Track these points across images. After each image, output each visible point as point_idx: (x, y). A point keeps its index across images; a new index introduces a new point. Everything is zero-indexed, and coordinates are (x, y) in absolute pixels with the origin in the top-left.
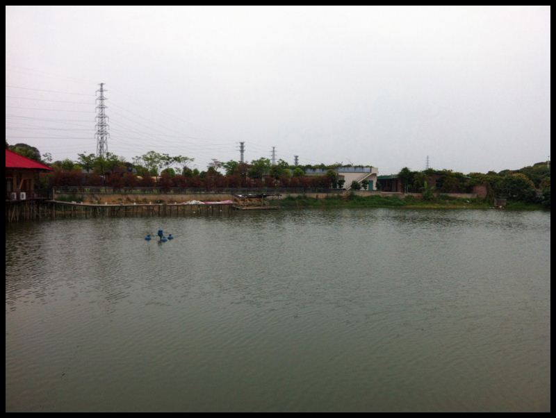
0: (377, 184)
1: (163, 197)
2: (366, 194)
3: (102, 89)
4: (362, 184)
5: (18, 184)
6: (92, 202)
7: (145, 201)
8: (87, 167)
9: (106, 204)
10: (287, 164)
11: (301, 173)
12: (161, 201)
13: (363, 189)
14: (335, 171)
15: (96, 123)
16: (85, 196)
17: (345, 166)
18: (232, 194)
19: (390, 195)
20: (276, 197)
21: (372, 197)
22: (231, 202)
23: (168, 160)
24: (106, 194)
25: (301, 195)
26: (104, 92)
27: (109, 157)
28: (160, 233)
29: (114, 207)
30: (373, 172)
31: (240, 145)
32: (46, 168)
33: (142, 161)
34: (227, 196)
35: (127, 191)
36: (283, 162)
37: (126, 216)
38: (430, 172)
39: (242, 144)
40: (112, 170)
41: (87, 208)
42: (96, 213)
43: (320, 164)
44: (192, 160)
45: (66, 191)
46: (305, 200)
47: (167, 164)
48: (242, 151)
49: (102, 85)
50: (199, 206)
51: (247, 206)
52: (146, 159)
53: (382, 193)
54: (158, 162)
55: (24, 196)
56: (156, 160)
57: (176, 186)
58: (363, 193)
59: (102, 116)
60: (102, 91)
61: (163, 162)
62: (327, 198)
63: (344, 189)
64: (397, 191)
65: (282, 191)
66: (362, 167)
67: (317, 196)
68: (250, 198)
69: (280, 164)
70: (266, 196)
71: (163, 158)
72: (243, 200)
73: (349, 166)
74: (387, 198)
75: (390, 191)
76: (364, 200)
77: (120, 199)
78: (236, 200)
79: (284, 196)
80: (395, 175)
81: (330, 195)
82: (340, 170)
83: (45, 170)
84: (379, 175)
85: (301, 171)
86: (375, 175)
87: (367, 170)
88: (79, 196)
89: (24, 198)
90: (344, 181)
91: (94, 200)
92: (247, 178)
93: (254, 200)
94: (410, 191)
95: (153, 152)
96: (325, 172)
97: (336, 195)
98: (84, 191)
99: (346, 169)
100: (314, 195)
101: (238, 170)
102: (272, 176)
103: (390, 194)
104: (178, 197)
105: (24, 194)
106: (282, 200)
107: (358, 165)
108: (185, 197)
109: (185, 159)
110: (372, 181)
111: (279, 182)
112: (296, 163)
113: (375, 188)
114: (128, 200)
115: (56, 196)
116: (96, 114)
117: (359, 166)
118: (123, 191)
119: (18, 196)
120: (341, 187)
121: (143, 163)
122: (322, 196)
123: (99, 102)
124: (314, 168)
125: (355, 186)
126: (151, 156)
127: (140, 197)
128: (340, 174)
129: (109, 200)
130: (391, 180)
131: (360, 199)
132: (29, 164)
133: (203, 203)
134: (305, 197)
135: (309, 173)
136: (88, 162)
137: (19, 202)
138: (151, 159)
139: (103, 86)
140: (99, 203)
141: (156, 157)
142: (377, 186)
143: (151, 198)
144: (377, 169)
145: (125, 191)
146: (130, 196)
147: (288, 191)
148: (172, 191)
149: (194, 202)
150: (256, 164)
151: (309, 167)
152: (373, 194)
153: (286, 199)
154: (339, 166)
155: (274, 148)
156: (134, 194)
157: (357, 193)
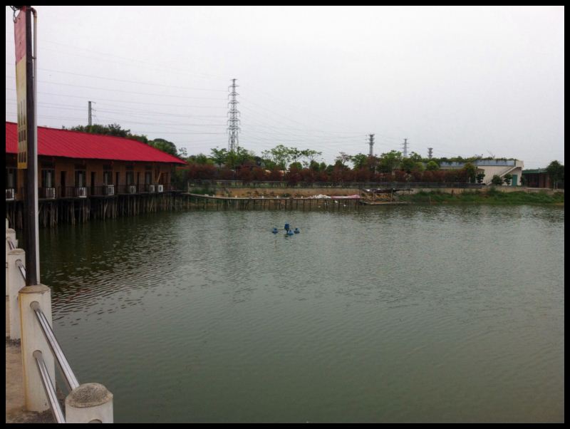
0: (522, 178)
1: (290, 191)
2: (510, 190)
3: (234, 84)
4: (504, 179)
5: (156, 177)
6: (223, 195)
7: (273, 194)
8: (219, 161)
9: (236, 197)
10: (419, 157)
11: (435, 167)
12: (288, 195)
13: (505, 184)
14: (474, 164)
15: (229, 118)
16: (217, 189)
17: (485, 159)
18: (359, 188)
19: (536, 192)
20: (407, 192)
21: (516, 194)
22: (359, 197)
23: (296, 154)
24: (236, 187)
25: (434, 190)
26: (236, 88)
27: (240, 152)
28: (287, 227)
29: (244, 200)
30: (518, 165)
31: (369, 138)
32: (181, 162)
33: (270, 155)
34: (354, 190)
35: (256, 186)
36: (416, 155)
37: (255, 209)
39: (372, 136)
40: (242, 164)
41: (218, 201)
42: (227, 206)
43: (457, 157)
44: (320, 153)
45: (200, 184)
46: (439, 196)
47: (295, 157)
48: (371, 144)
49: (234, 80)
50: (326, 200)
51: (375, 201)
52: (275, 152)
53: (527, 189)
54: (286, 156)
55: (161, 189)
56: (284, 154)
57: (303, 180)
58: (505, 189)
59: (234, 112)
60: (234, 86)
61: (291, 156)
62: (463, 194)
63: (484, 184)
64: (544, 187)
65: (414, 186)
66: (505, 160)
67: (453, 191)
68: (378, 192)
69: (412, 157)
70: (396, 191)
71: (291, 152)
72: (371, 194)
73: (490, 159)
74: (532, 194)
75: (537, 186)
76: (506, 196)
77: (248, 193)
78: (363, 195)
79: (415, 191)
80: (542, 169)
81: (468, 190)
82: (480, 163)
83: (180, 164)
84: (524, 169)
85: (435, 164)
86: (520, 168)
87: (511, 163)
88: (211, 189)
89: (162, 191)
90: (484, 176)
91: (225, 193)
92: (376, 172)
93: (382, 195)
94: (560, 186)
95: (282, 146)
96: (463, 166)
97: (474, 190)
98: (216, 184)
99: (487, 162)
100: (449, 191)
101: (366, 163)
102: (403, 170)
103: (536, 190)
104: (305, 191)
105: (162, 186)
106: (413, 195)
107: (500, 158)
108: (311, 191)
109: (313, 152)
110: (516, 176)
111: (410, 176)
112: (430, 156)
113: (519, 183)
114: (257, 193)
115: (190, 190)
116: (229, 110)
117: (502, 159)
118: (251, 184)
119: (156, 188)
120: (480, 182)
121: (272, 157)
122: (458, 191)
123: (231, 98)
124: (450, 161)
125: (497, 181)
126: (279, 150)
127: (268, 191)
128: (479, 167)
129: (239, 194)
130: (538, 174)
131: (502, 195)
132: (167, 159)
133: (330, 197)
134: (439, 193)
135: (444, 166)
136: (220, 157)
137: (157, 195)
138: (279, 153)
139: (236, 82)
140: (229, 196)
141: (284, 151)
142: (522, 180)
143: (279, 191)
144: (522, 162)
145: (254, 184)
146: (258, 190)
147: (420, 185)
148: (299, 185)
149: (320, 196)
150: (386, 158)
151: (444, 160)
152: (518, 189)
153: (418, 194)
154: (479, 159)
155: (406, 140)
156: (263, 188)
157: (498, 189)
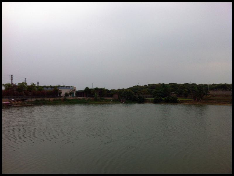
4: (69, 94)
10: (35, 85)
13: (70, 96)
14: (57, 88)
17: (62, 86)
18: (9, 99)
20: (31, 100)
21: (74, 99)
22: (9, 103)
38: (97, 89)
39: (12, 76)
46: (44, 101)
48: (12, 79)
53: (78, 98)
62: (54, 100)
63: (62, 96)
64: (84, 97)
65: (33, 97)
66: (69, 87)
67: (50, 99)
68: (17, 100)
69: (32, 85)
70: (25, 100)
76: (71, 101)
80: (83, 90)
82: (60, 88)
85: (42, 88)
86: (75, 90)
90: (62, 93)
94: (89, 97)
97: (58, 99)
101: (11, 88)
102: (28, 91)
103: (81, 98)
110: (74, 93)
111: (31, 93)
112: (38, 85)
113: (75, 96)
124: (47, 87)
125: (66, 95)
130: (81, 92)
135: (45, 89)
153: (35, 101)
157: (67, 98)
